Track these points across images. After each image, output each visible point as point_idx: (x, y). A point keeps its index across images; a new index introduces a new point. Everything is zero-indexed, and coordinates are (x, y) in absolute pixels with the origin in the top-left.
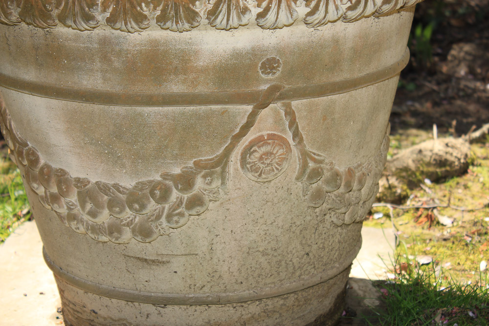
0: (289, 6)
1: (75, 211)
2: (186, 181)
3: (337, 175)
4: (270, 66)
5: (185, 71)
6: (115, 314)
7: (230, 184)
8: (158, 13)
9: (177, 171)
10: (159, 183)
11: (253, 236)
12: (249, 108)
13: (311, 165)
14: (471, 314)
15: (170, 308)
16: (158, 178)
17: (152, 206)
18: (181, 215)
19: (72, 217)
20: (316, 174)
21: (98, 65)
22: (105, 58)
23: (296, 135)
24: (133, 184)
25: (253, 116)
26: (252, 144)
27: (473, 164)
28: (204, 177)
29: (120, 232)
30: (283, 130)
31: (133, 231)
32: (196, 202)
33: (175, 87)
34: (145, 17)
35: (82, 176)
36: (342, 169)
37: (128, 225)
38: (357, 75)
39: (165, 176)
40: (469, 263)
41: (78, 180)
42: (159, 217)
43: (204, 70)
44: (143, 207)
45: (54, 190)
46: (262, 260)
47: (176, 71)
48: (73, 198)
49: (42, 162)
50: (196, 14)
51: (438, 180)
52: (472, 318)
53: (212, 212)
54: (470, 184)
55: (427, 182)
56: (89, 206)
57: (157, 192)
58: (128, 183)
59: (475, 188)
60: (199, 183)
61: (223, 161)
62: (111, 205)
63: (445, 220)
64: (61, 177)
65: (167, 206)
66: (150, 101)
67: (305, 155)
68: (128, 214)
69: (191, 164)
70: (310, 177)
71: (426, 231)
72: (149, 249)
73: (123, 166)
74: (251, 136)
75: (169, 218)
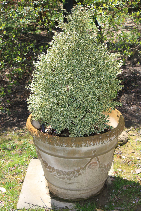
0: (98, 143)
1: (56, 174)
2: (78, 171)
3: (105, 166)
4: (94, 151)
5: (79, 153)
6: (62, 192)
7: (86, 171)
8: (75, 145)
9: (76, 169)
10: (73, 171)
11: (90, 179)
12: (90, 158)
13: (101, 166)
14: (130, 186)
15: (73, 191)
16: (73, 170)
17: (72, 175)
18: (77, 176)
19: (55, 175)
20: (102, 167)
21: (62, 152)
22: (64, 151)
23: (99, 162)
24: (68, 171)
25: (91, 160)
26: (90, 164)
27: (129, 140)
28: (82, 170)
29: (65, 179)
30: (96, 161)
31: (67, 179)
32: (80, 174)
33: (77, 156)
34: (73, 146)
35: (57, 169)
36: (106, 164)
37: (66, 178)
38: (109, 149)
39: (74, 170)
40: (129, 170)
41: (57, 170)
42: (73, 177)
43: (82, 153)
44: (70, 175)
45: (51, 170)
46: (91, 182)
47: (77, 153)
48: (55, 172)
49: (49, 165)
50: (82, 146)
51: (121, 145)
52: (130, 187)
53: (83, 176)
54: (128, 145)
55: (119, 146)
56: (59, 174)
57: (73, 173)
58: (67, 171)
59: (130, 146)
60: (81, 171)
61: (85, 167)
62: (63, 174)
63: (123, 157)
64: (53, 169)
65: (74, 175)
66: (72, 158)
67: (100, 164)
68: (67, 176)
69: (79, 168)
70: (101, 168)
71: (119, 160)
72: (70, 182)
73: (66, 168)
74: (90, 163)
75: (75, 177)
